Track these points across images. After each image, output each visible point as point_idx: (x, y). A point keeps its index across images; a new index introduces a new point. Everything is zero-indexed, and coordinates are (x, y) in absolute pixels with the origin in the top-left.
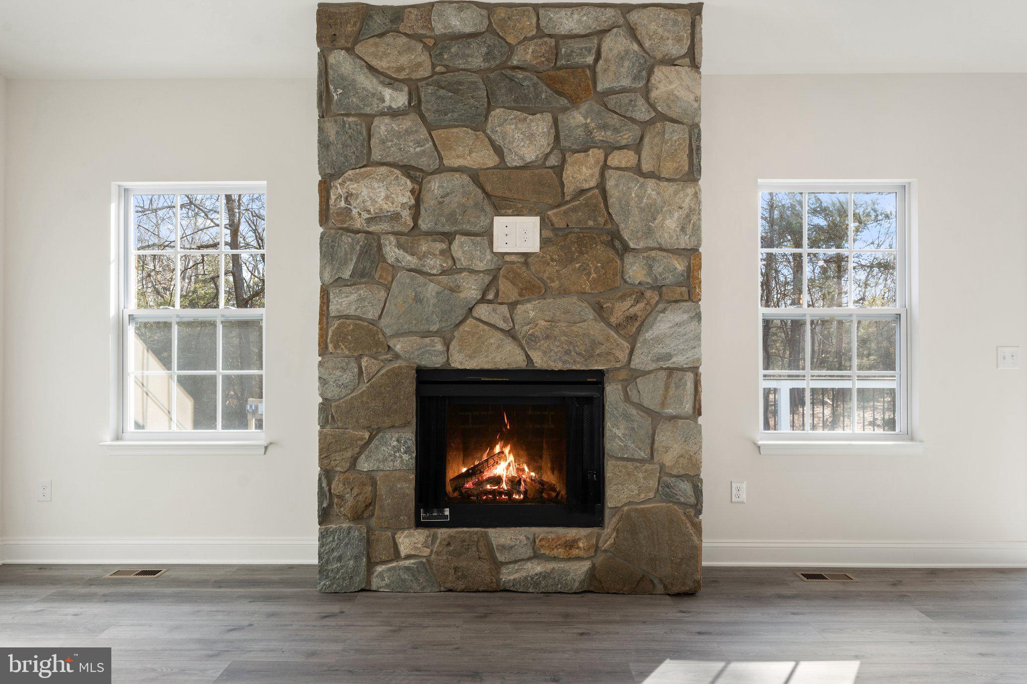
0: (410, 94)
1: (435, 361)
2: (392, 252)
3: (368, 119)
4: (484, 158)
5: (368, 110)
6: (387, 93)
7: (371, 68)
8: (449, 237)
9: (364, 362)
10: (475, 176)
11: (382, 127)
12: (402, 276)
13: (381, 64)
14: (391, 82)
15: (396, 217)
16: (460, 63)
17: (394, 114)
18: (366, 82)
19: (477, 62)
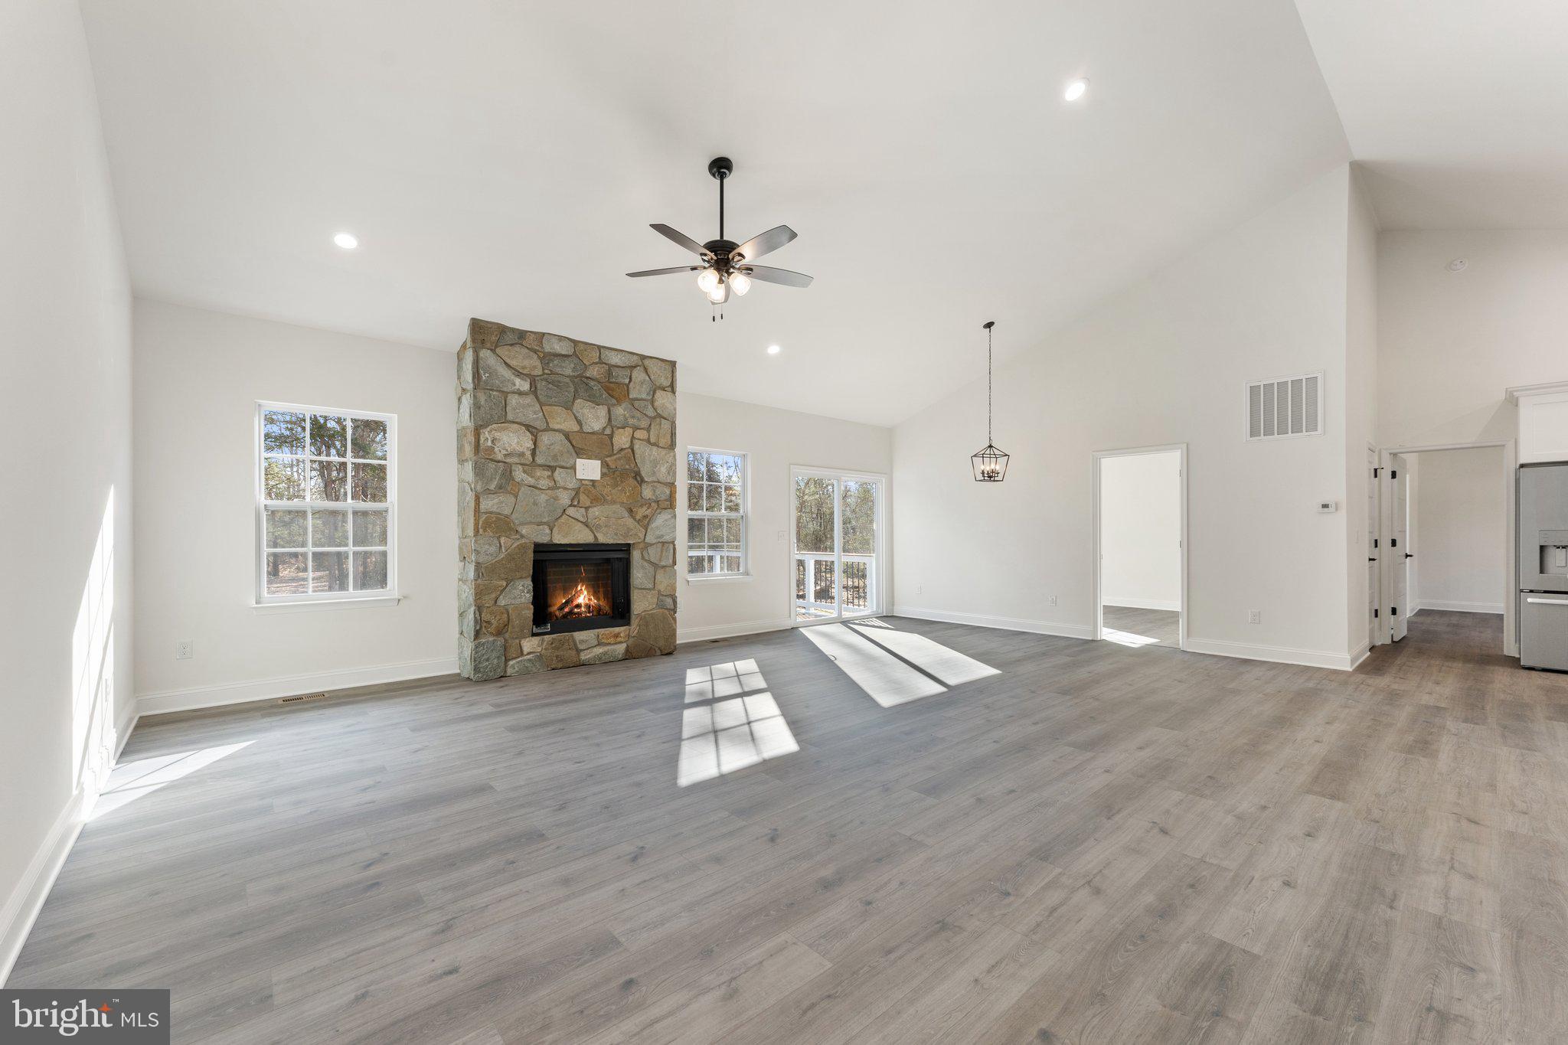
0: (531, 384)
1: (544, 539)
2: (519, 474)
3: (505, 394)
4: (571, 426)
5: (505, 389)
6: (518, 381)
7: (506, 363)
8: (552, 469)
9: (503, 540)
10: (567, 436)
11: (513, 400)
12: (525, 489)
13: (513, 363)
14: (519, 374)
15: (522, 455)
16: (558, 370)
17: (520, 393)
18: (507, 373)
19: (568, 372)
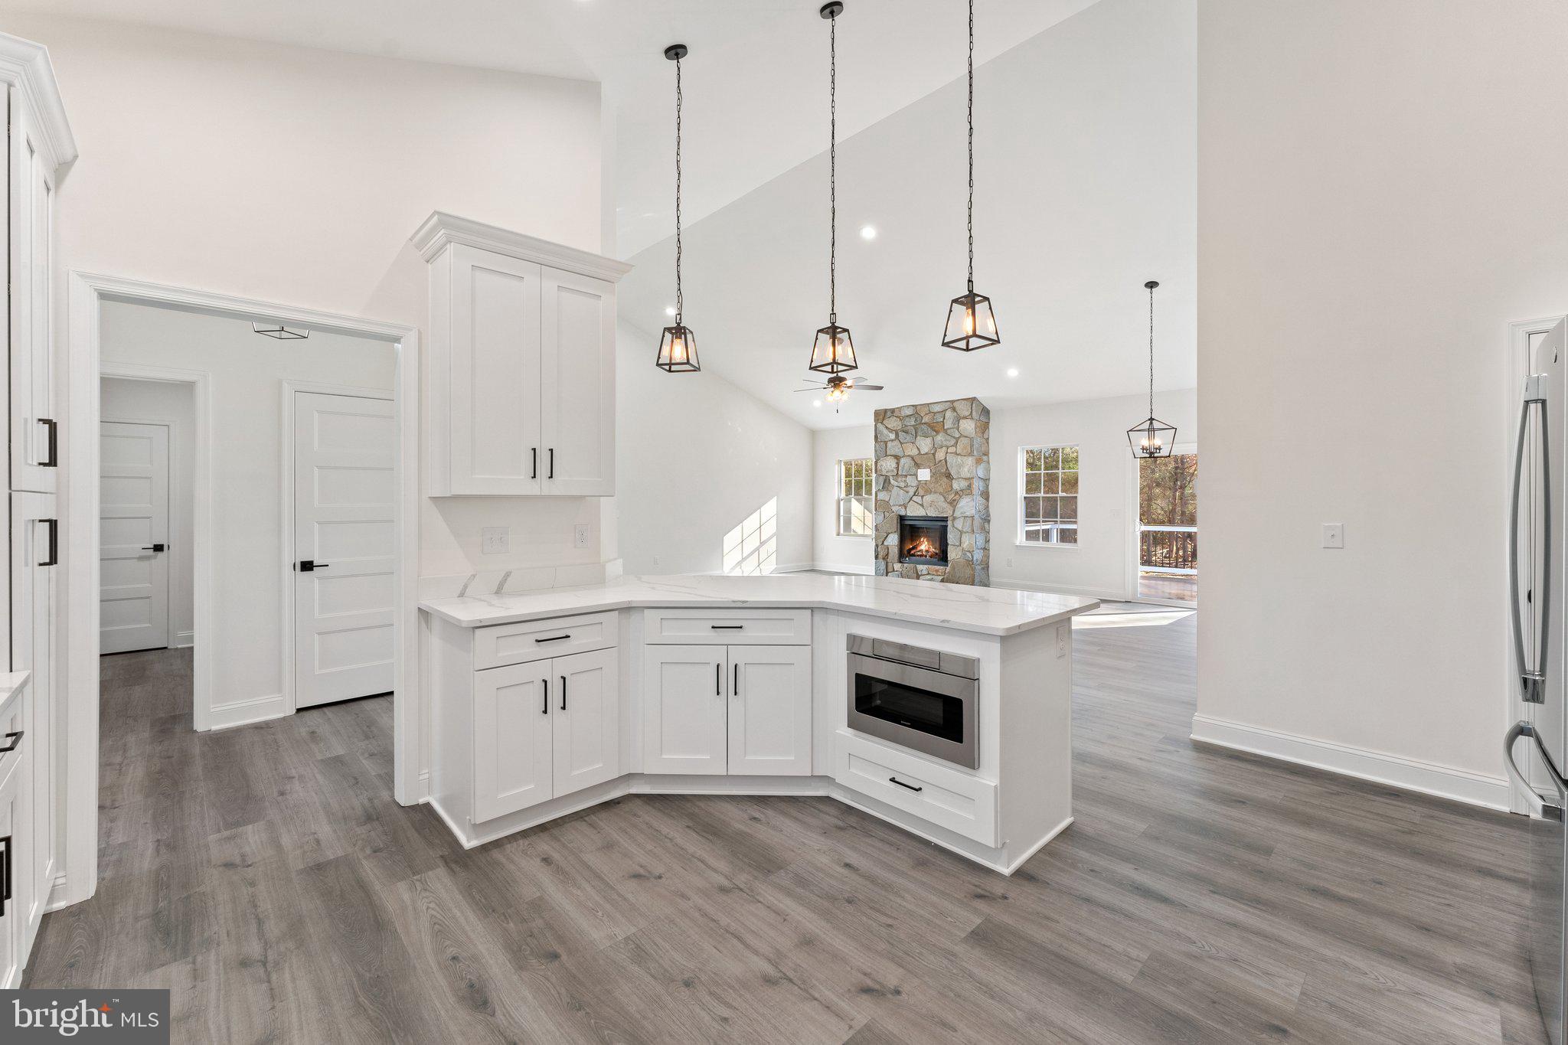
0: (896, 434)
1: (903, 513)
2: (892, 482)
3: (886, 443)
4: (915, 452)
5: (885, 440)
6: (890, 434)
7: (887, 427)
8: (906, 476)
9: (886, 513)
10: (912, 457)
11: (889, 444)
12: (895, 488)
13: (889, 426)
14: (891, 430)
15: (893, 471)
16: (908, 423)
17: (892, 440)
18: (885, 432)
19: (913, 423)
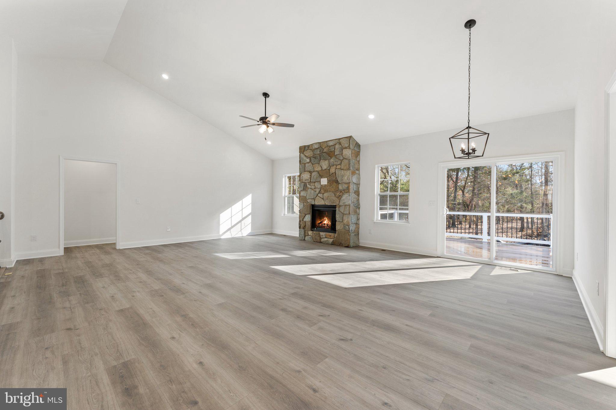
0: (310, 159)
1: (313, 203)
2: (308, 186)
3: (305, 164)
4: (320, 169)
5: (305, 163)
6: (307, 159)
7: (305, 156)
8: (315, 182)
9: (305, 203)
10: (318, 172)
11: (307, 165)
12: (309, 189)
14: (307, 157)
15: (308, 180)
16: (316, 153)
17: (308, 163)
18: (305, 158)
19: (318, 153)
